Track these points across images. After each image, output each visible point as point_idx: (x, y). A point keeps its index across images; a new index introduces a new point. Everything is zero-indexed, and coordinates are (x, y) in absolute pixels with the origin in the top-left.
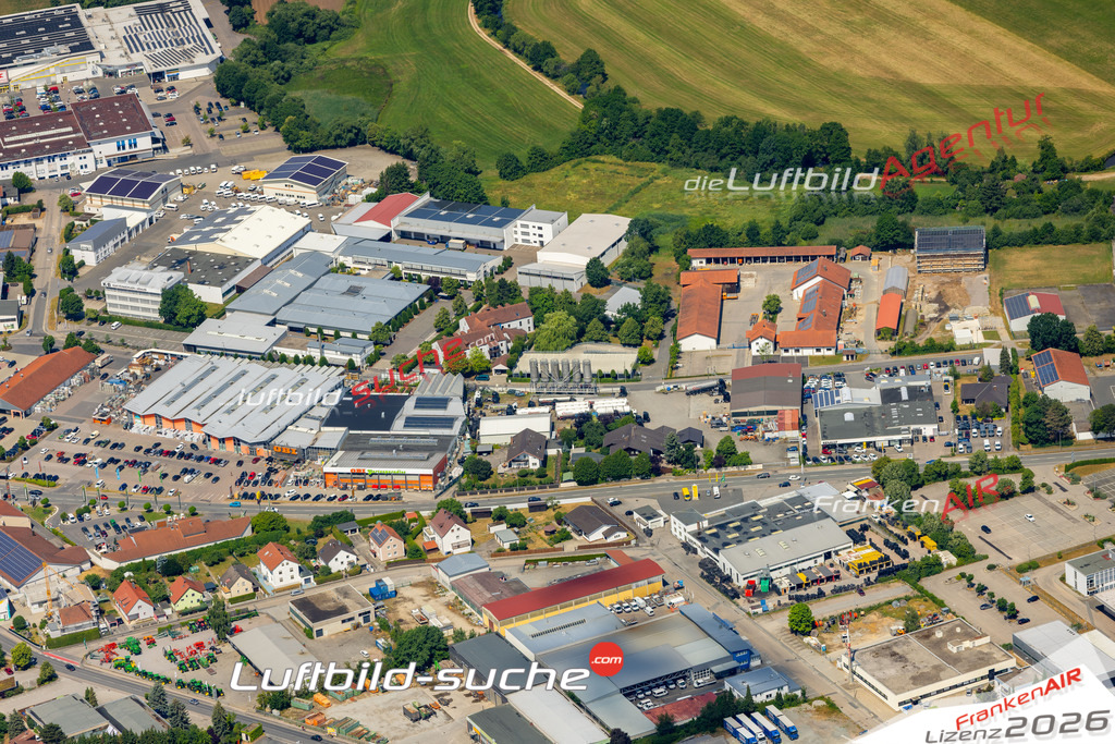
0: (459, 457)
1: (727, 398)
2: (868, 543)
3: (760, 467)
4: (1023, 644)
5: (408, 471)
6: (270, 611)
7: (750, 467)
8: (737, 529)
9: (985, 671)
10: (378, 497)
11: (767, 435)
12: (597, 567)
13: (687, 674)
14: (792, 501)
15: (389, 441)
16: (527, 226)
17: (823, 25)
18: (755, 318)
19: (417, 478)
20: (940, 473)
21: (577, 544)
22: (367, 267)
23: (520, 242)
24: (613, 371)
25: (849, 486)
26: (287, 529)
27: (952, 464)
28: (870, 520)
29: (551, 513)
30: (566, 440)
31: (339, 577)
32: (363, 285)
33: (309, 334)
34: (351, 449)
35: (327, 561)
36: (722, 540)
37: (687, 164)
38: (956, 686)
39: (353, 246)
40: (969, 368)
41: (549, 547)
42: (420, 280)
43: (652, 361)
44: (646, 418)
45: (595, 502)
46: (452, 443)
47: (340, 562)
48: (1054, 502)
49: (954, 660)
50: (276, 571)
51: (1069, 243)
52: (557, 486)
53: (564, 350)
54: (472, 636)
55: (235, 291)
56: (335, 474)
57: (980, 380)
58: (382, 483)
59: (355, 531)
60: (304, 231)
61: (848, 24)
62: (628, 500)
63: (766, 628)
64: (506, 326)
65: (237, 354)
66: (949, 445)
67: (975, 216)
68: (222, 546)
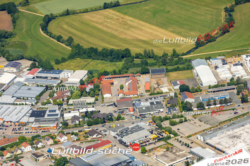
0: (60, 122)
1: (116, 106)
2: (154, 134)
3: (127, 120)
4: (193, 152)
5: (51, 125)
6: (26, 156)
7: (125, 120)
8: (125, 133)
9: (186, 158)
10: (45, 131)
11: (127, 113)
12: (96, 143)
13: (121, 163)
14: (136, 126)
15: (45, 120)
16: (65, 74)
17: (119, 29)
18: (118, 90)
19: (53, 127)
20: (166, 119)
21: (91, 138)
22: (31, 84)
23: (63, 77)
24: (90, 102)
25: (147, 123)
26: (26, 139)
27: (169, 117)
28: (153, 129)
29: (83, 132)
30: (83, 117)
31: (40, 148)
32: (31, 88)
33: (21, 99)
34: (37, 122)
35: (37, 145)
36: (123, 135)
37: (96, 59)
38: (180, 161)
39: (27, 80)
40: (167, 97)
41: (84, 139)
42: (43, 86)
43: (98, 100)
44: (99, 111)
45: (93, 129)
46: (59, 119)
47: (40, 145)
48: (192, 123)
49: (179, 156)
50: (26, 148)
51: (183, 70)
52: (83, 127)
53: (78, 99)
54: (73, 158)
55: (2, 91)
56: (34, 127)
57: (170, 99)
58: (45, 129)
59: (41, 139)
60: (15, 78)
61: (124, 28)
62: (99, 128)
63: (136, 153)
64: (65, 94)
65: (6, 104)
66: (167, 113)
67: (161, 66)
68: (13, 144)
